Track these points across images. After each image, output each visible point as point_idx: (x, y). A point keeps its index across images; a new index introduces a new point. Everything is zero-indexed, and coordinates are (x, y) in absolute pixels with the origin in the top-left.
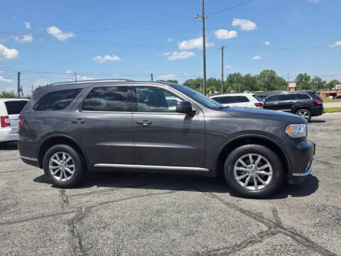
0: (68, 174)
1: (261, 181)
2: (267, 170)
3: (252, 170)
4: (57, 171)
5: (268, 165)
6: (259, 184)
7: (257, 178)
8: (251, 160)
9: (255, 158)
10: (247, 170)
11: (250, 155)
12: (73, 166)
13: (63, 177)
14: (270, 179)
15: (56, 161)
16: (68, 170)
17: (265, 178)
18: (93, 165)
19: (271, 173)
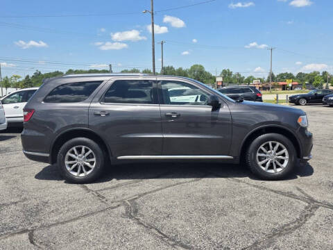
0: (88, 168)
1: (279, 164)
2: (284, 155)
3: (272, 155)
4: (74, 166)
5: (285, 150)
6: (278, 167)
7: (275, 162)
8: (271, 147)
9: (274, 145)
10: (268, 155)
11: (270, 143)
12: (94, 159)
13: (82, 172)
14: (286, 163)
15: (73, 156)
16: (88, 164)
17: (282, 161)
18: (116, 158)
19: (287, 157)
